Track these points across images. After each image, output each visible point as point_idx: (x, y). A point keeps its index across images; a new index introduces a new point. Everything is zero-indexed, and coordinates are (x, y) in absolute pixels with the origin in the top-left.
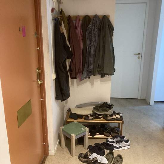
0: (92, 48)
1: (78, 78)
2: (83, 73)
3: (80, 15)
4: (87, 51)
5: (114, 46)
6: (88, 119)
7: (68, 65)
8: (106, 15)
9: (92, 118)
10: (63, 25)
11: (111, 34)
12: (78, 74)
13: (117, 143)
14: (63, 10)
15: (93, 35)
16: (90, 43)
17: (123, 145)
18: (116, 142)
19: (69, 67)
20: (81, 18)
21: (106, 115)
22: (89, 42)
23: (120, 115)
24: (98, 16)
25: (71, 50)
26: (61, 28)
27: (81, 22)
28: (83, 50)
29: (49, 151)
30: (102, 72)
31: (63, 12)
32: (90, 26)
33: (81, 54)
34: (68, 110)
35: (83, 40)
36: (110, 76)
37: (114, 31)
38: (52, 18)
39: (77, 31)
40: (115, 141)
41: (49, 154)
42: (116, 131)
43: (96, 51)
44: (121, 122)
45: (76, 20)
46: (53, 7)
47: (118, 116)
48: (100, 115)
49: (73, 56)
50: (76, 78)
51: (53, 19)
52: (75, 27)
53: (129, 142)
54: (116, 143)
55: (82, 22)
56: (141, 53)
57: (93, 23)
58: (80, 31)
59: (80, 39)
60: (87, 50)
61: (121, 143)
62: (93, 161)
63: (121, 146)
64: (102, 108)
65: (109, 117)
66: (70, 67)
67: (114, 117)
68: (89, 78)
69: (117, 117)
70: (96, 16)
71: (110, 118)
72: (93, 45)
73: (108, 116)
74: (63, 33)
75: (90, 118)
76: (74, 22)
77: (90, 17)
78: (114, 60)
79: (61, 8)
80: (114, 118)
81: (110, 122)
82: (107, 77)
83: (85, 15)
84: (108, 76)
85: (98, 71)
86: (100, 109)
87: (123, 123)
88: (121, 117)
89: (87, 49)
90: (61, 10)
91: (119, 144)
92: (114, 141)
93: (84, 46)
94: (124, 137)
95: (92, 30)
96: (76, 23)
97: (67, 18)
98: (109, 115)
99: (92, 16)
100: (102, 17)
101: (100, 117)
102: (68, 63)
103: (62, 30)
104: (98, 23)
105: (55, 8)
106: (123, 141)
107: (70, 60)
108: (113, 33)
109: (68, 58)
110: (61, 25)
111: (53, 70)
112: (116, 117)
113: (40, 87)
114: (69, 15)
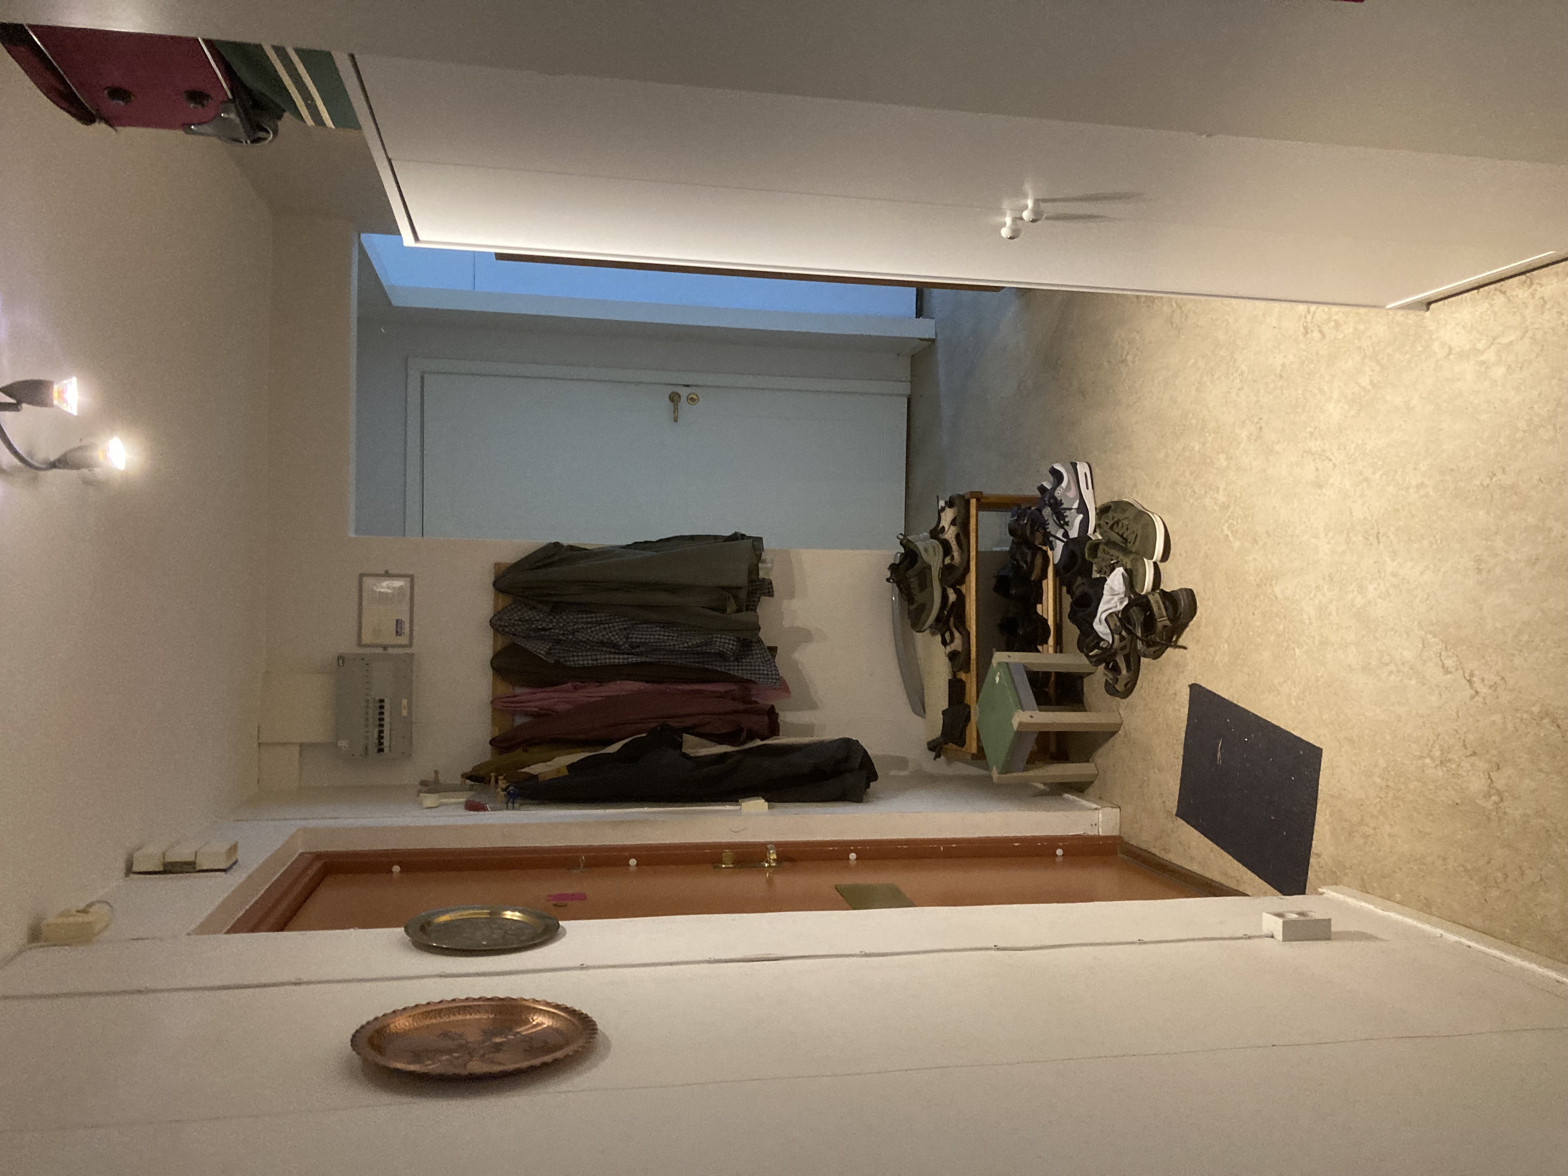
0: (636, 638)
1: (771, 703)
2: (748, 677)
3: (490, 693)
4: (648, 660)
5: (630, 542)
6: (962, 657)
7: (710, 747)
8: (491, 580)
9: (957, 635)
10: (537, 769)
11: (575, 553)
12: (756, 702)
13: (1067, 524)
14: (468, 769)
15: (580, 636)
16: (615, 646)
17: (1072, 493)
18: (1062, 527)
19: (720, 743)
20: (504, 689)
21: (947, 570)
22: (610, 653)
23: (943, 509)
24: (495, 615)
25: (644, 735)
26: (548, 777)
27: (518, 690)
28: (647, 682)
29: (1101, 834)
30: (743, 595)
31: (474, 769)
32: (540, 649)
33: (662, 687)
34: (934, 754)
35: (601, 682)
36: (764, 556)
37: (565, 542)
38: (507, 809)
39: (562, 707)
40: (1061, 531)
41: (1118, 834)
42: (1022, 523)
43: (650, 623)
44: (973, 502)
45: (514, 713)
46: (463, 806)
47: (948, 515)
48: (945, 597)
49: (672, 723)
50: (772, 713)
51: (510, 805)
52: (542, 715)
53: (1058, 467)
54: (1066, 527)
55: (521, 686)
56: (670, 390)
57: (527, 637)
58: (564, 695)
59: (593, 693)
60: (643, 659)
61: (1064, 506)
62: (1124, 633)
63: (1076, 506)
64: (914, 592)
65: (952, 558)
66: (719, 739)
67: (950, 534)
68: (773, 650)
69: (953, 523)
70: (497, 624)
71: (956, 554)
72: (625, 633)
73: (947, 561)
74: (570, 767)
75: (957, 644)
76: (519, 720)
77: (499, 648)
78: (692, 538)
79: (458, 780)
80: (958, 537)
81: (973, 554)
82: (771, 569)
83: (490, 672)
84: (764, 562)
85: (739, 611)
86: (920, 598)
87: (978, 496)
88: (950, 504)
89: (639, 660)
90: (468, 782)
91: (1067, 513)
92: (1059, 534)
93: (629, 677)
94: (1042, 489)
95: (558, 642)
96: (526, 714)
97: (501, 753)
98: (945, 556)
99: (495, 642)
100: (501, 595)
101: (952, 597)
102: (704, 747)
103: (558, 771)
104: (528, 614)
105: (463, 800)
106: (1056, 499)
107: (687, 737)
108: (571, 548)
109: (680, 746)
110: (534, 777)
111: (728, 807)
112: (952, 528)
113: (795, 861)
114: (491, 743)
